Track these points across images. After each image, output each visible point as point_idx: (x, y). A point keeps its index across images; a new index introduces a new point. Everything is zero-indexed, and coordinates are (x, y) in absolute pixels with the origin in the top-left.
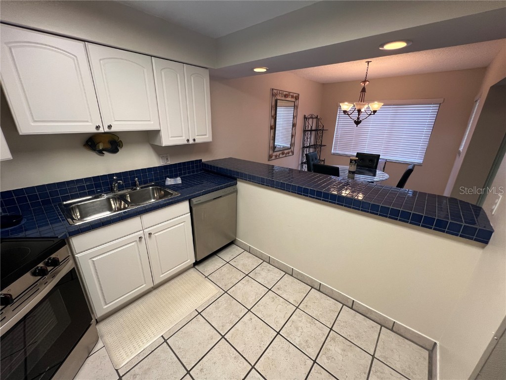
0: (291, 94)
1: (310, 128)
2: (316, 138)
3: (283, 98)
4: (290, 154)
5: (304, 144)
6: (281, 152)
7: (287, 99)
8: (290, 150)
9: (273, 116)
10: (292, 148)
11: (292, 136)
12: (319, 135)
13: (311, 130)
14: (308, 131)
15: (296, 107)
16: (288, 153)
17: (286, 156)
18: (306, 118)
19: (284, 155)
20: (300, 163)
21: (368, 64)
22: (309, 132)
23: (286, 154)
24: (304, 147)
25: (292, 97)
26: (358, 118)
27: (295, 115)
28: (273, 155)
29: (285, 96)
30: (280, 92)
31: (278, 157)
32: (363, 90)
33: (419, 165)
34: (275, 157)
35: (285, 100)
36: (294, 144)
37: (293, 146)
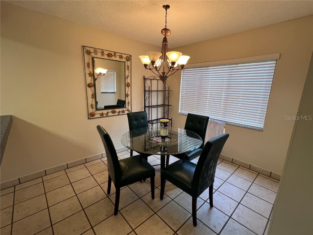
0: (118, 54)
2: (164, 98)
3: (105, 57)
4: (126, 112)
6: (109, 111)
7: (112, 58)
8: (124, 109)
9: (89, 74)
10: (128, 107)
11: (126, 95)
12: (167, 95)
15: (127, 68)
16: (123, 112)
17: (119, 115)
18: (146, 79)
21: (166, 9)
23: (119, 112)
24: (145, 106)
25: (121, 57)
27: (127, 75)
28: (95, 113)
29: (109, 55)
30: (98, 50)
31: (104, 115)
32: (165, 40)
33: (260, 130)
34: (101, 116)
35: (109, 60)
36: (130, 104)
37: (129, 105)
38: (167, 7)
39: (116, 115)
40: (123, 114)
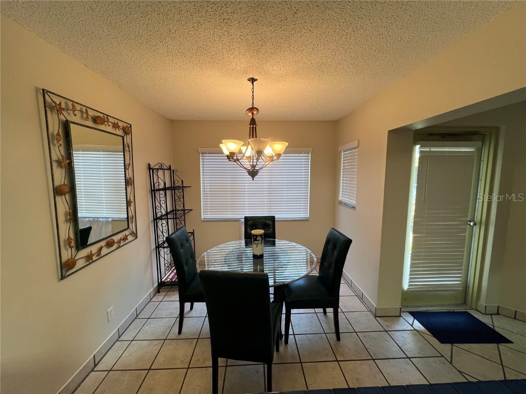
0: (111, 120)
1: (162, 186)
2: (174, 201)
3: (90, 123)
4: (130, 238)
5: (155, 213)
6: (103, 243)
7: (102, 127)
8: (127, 232)
9: (59, 163)
10: (132, 226)
11: (128, 203)
12: (178, 194)
13: (165, 189)
14: (159, 190)
15: (126, 149)
16: (125, 238)
17: (119, 247)
18: (153, 170)
19: (115, 246)
20: (154, 246)
21: (253, 83)
22: (162, 192)
23: (119, 242)
24: (156, 219)
25: (115, 126)
26: (253, 166)
27: (127, 162)
28: (76, 258)
29: (95, 120)
30: (78, 107)
31: (94, 258)
32: (253, 122)
33: (306, 220)
34: (86, 262)
35: (95, 129)
36: (134, 219)
37: (133, 222)
38: (253, 80)
39: (116, 249)
40: (127, 241)
